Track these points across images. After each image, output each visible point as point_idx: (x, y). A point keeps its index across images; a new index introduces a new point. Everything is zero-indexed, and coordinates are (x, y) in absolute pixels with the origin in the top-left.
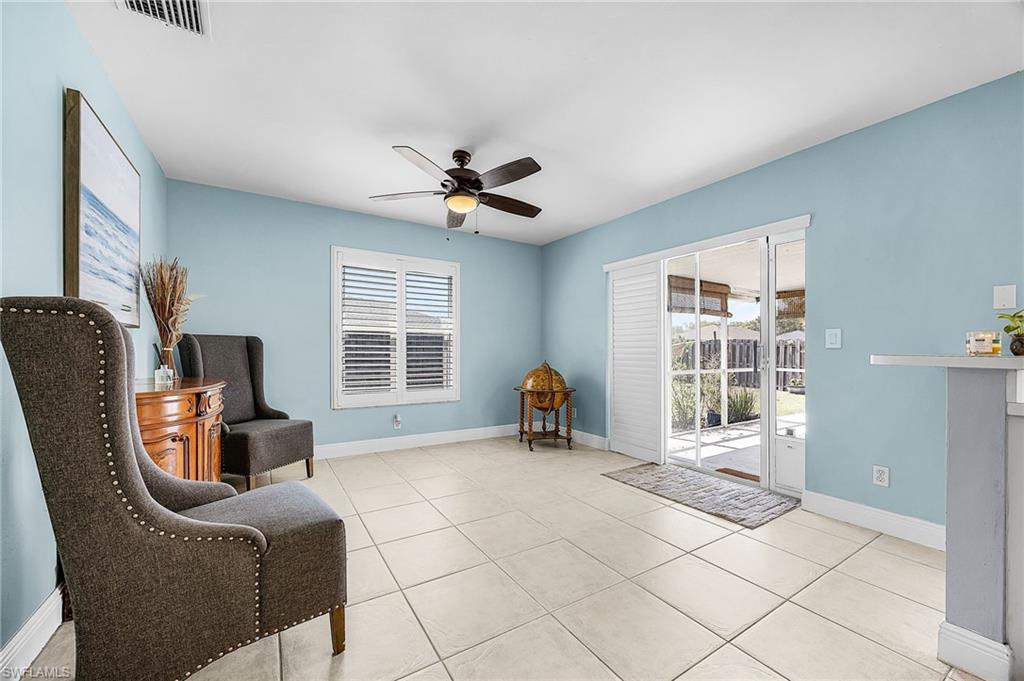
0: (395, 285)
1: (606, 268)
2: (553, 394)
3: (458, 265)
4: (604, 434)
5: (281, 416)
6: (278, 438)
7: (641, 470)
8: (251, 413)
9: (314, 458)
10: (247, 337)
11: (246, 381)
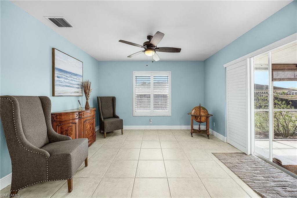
0: (150, 78)
1: (225, 66)
2: (201, 116)
3: (170, 72)
4: (224, 134)
5: (118, 117)
6: (112, 123)
7: (235, 155)
8: (112, 116)
9: (123, 129)
10: (113, 97)
11: (112, 108)
